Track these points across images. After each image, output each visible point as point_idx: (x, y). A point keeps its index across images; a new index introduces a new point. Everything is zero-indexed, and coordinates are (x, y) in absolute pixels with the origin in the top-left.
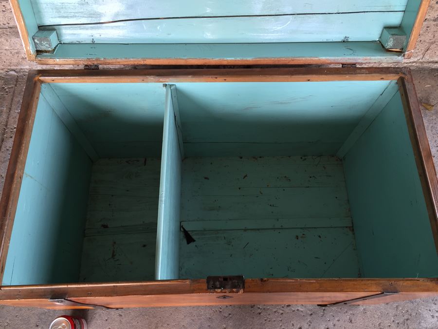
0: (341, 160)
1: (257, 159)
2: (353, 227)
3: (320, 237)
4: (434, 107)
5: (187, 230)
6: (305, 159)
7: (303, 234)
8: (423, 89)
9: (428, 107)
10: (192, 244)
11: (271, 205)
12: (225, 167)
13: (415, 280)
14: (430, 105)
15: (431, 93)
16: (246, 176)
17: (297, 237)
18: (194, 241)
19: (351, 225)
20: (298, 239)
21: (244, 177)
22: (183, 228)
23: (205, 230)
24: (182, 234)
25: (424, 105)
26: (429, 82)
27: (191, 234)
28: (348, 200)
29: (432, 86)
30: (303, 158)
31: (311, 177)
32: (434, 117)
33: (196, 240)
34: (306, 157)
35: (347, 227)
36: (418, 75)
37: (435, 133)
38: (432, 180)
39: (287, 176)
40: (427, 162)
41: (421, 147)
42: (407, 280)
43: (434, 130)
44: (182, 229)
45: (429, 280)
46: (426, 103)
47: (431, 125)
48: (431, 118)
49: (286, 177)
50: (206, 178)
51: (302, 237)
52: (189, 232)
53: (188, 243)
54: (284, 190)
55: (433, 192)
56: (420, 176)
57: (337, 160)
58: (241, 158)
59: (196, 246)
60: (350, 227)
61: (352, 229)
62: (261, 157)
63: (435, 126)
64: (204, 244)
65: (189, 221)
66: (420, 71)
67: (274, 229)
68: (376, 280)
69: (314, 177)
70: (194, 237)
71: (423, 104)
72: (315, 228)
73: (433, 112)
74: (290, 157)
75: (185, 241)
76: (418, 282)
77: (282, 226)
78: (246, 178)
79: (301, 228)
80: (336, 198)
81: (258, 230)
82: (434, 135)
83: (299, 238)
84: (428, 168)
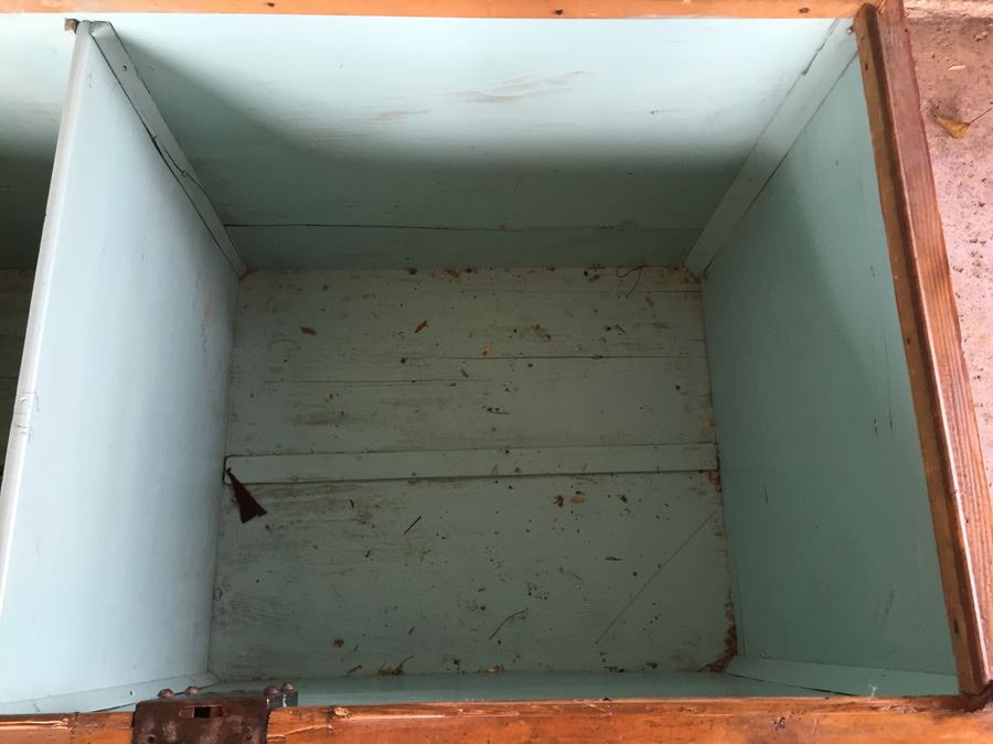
0: (698, 281)
1: (457, 275)
2: (718, 470)
3: (624, 499)
4: (970, 128)
5: (242, 480)
6: (597, 277)
7: (578, 492)
8: (941, 78)
9: (954, 128)
10: (256, 523)
11: (490, 410)
12: (365, 297)
13: (861, 707)
14: (960, 123)
15: (966, 87)
16: (424, 324)
17: (560, 501)
18: (262, 512)
19: (712, 466)
20: (561, 505)
21: (419, 328)
22: (232, 477)
23: (295, 482)
24: (228, 494)
25: (943, 122)
26: (960, 57)
27: (253, 494)
28: (711, 397)
29: (970, 70)
30: (592, 273)
31: (609, 329)
32: (969, 157)
33: (266, 508)
34: (599, 272)
35: (701, 472)
36: (933, 36)
37: (968, 202)
38: (945, 358)
39: (542, 326)
40: (933, 294)
41: (914, 243)
42: (837, 707)
43: (965, 195)
44: (227, 477)
45: (911, 706)
46: (949, 117)
47: (959, 180)
48: (962, 160)
49: (538, 327)
50: (307, 331)
51: (574, 501)
52: (249, 488)
53: (245, 517)
54: (530, 365)
55: (947, 398)
56: (907, 341)
57: (687, 281)
58: (413, 272)
59: (267, 527)
60: (709, 472)
61: (716, 476)
62: (469, 271)
63: (969, 183)
64: (292, 523)
65: (251, 455)
66: (939, 24)
67: (495, 477)
68: (730, 708)
69: (618, 327)
70: (263, 502)
71: (939, 119)
72: (612, 474)
73: (966, 141)
74: (553, 269)
75: (236, 514)
76: (874, 713)
77: (517, 470)
78: (425, 328)
79: (573, 475)
80: (678, 388)
81: (451, 479)
82: (966, 210)
83: (566, 502)
84: (933, 315)
